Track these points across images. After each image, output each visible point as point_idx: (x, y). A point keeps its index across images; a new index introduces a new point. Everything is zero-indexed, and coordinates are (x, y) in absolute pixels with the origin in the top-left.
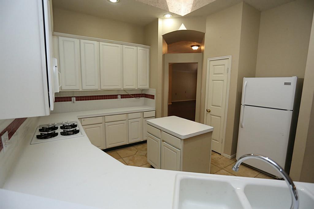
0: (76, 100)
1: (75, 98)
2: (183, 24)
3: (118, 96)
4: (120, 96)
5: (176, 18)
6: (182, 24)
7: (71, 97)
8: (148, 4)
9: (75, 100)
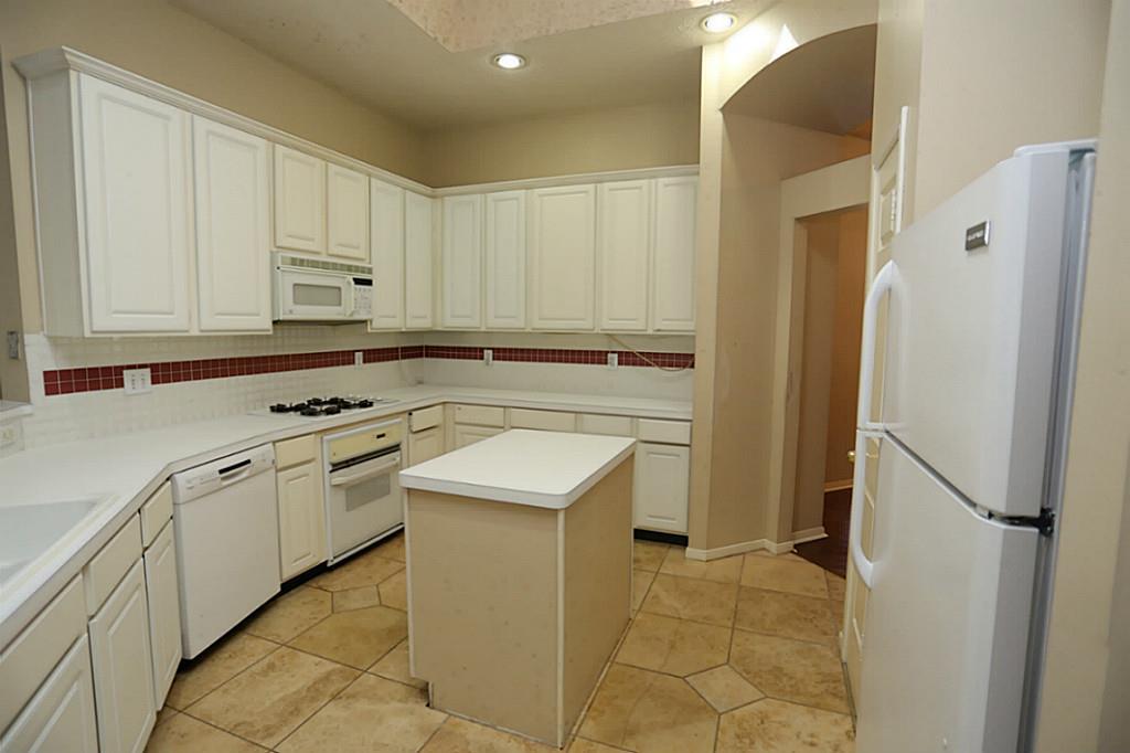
0: (494, 359)
1: (491, 352)
2: (785, 28)
3: (609, 355)
4: (616, 355)
5: (759, 14)
6: (782, 26)
7: (482, 350)
8: (595, 24)
9: (491, 358)
